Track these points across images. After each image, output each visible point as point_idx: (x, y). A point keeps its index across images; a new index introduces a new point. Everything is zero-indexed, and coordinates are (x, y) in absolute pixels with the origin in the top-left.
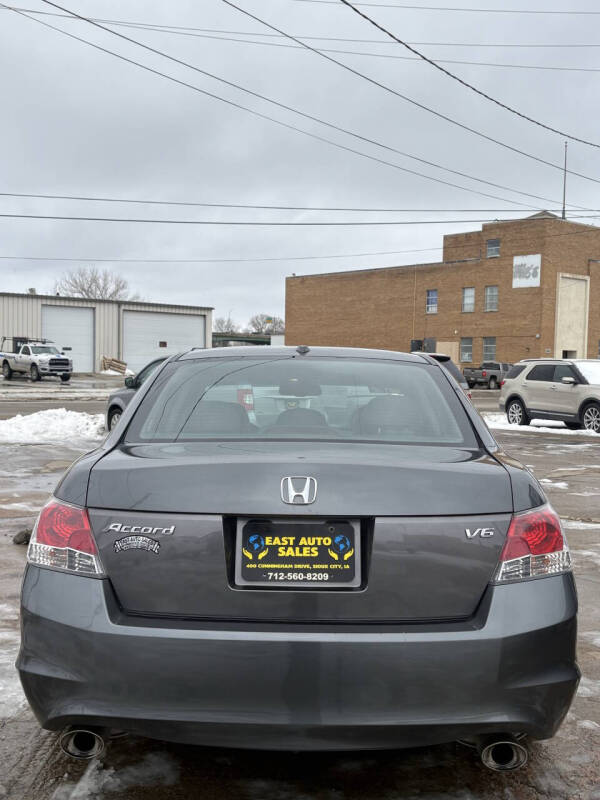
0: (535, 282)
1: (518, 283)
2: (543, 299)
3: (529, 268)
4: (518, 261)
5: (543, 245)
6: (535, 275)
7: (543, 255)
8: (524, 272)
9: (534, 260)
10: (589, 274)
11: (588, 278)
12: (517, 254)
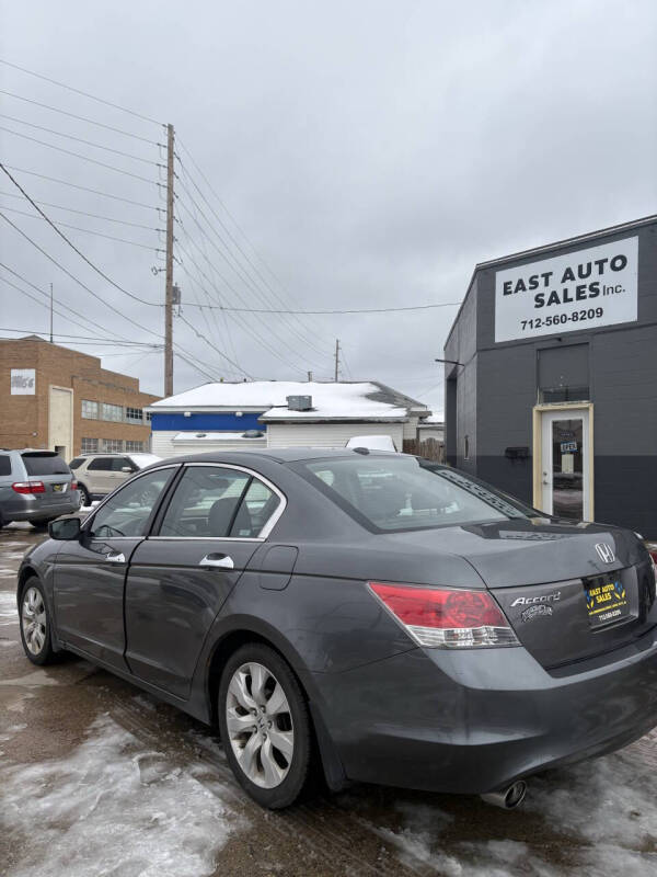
0: (31, 391)
1: (15, 391)
2: (38, 405)
3: (25, 380)
4: (15, 373)
5: (37, 362)
6: (30, 385)
7: (37, 370)
8: (20, 382)
9: (30, 374)
10: (72, 387)
11: (72, 390)
12: (15, 368)
